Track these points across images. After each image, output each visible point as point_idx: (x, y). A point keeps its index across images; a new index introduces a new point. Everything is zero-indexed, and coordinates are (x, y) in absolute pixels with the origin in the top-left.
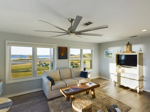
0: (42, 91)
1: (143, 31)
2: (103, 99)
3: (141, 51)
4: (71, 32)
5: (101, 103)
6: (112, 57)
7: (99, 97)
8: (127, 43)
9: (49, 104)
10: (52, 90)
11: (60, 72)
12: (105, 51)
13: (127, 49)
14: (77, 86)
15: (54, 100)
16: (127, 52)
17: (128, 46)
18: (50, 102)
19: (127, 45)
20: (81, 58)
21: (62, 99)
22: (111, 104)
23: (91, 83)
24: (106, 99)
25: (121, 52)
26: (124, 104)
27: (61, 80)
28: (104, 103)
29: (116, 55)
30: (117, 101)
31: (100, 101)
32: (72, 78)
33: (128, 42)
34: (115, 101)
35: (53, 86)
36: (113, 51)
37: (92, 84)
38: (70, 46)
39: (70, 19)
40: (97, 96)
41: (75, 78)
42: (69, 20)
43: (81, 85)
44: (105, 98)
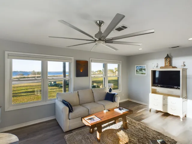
0: (55, 120)
1: (189, 39)
2: (139, 130)
3: (185, 65)
4: (100, 40)
5: (136, 135)
6: (145, 74)
7: (133, 128)
8: (166, 56)
9: (67, 138)
10: (69, 119)
11: (78, 95)
12: (136, 66)
13: (165, 63)
14: (103, 114)
15: (72, 132)
16: (166, 67)
17: (167, 60)
18: (67, 135)
19: (165, 58)
20: (105, 76)
21: (83, 132)
22: (149, 136)
23: (121, 108)
24: (141, 130)
25: (157, 67)
26: (166, 136)
27: (81, 104)
28: (140, 136)
29: (152, 71)
30: (157, 132)
31: (134, 133)
32: (94, 102)
33: (168, 54)
34: (155, 133)
35: (71, 113)
36: (146, 65)
37: (122, 110)
38: (91, 59)
39: (98, 22)
40: (130, 125)
41: (99, 102)
42: (96, 22)
43: (108, 111)
44: (141, 128)
